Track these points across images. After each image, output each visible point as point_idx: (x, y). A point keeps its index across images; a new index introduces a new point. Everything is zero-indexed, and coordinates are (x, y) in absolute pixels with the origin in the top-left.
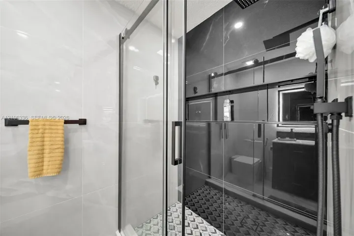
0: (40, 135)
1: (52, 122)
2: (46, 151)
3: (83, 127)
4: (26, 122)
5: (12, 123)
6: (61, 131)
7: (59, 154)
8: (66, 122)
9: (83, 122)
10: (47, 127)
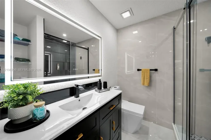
0: (144, 74)
1: (147, 70)
2: (145, 78)
3: (156, 72)
4: (141, 70)
5: (139, 70)
6: (149, 73)
7: (148, 80)
8: (151, 70)
9: (156, 70)
10: (145, 71)
